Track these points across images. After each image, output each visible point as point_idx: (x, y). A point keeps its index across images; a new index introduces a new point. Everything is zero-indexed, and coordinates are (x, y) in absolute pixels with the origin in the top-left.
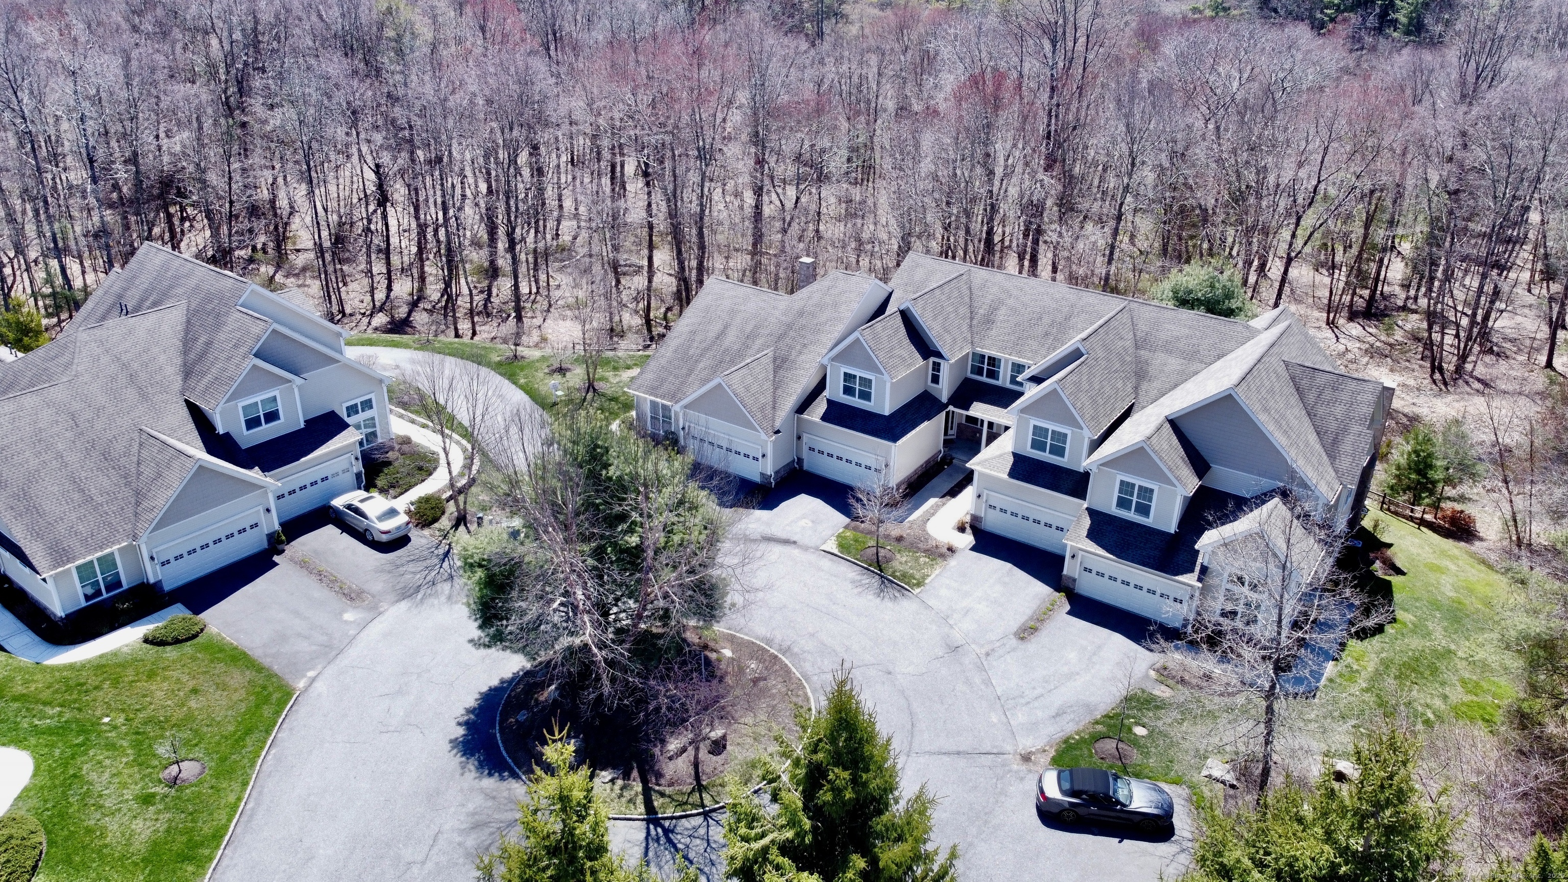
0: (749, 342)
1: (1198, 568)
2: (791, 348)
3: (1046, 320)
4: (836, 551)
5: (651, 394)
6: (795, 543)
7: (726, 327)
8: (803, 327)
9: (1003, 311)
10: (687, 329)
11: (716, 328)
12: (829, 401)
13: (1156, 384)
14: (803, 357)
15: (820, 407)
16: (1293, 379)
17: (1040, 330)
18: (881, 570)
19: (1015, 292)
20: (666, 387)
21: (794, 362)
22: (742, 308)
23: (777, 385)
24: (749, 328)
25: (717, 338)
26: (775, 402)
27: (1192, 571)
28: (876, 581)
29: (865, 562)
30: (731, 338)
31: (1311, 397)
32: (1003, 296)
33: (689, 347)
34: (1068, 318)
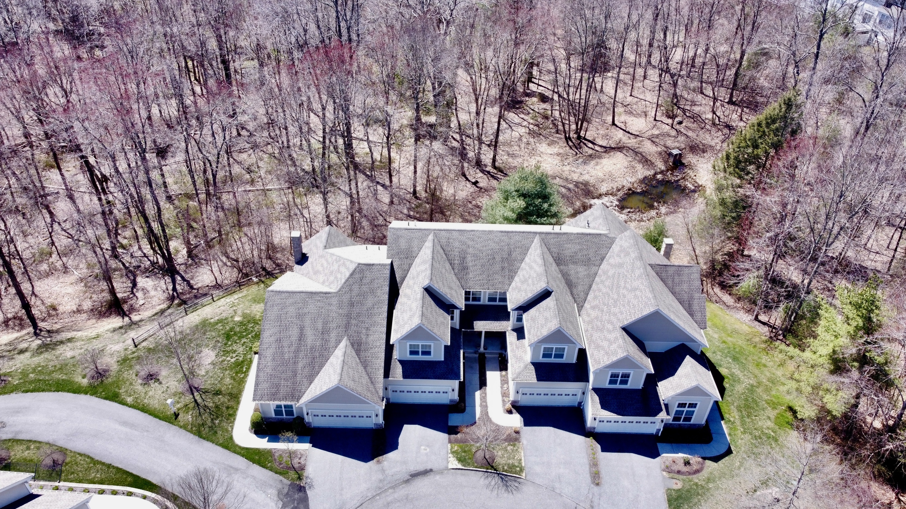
0: (326, 336)
1: (663, 407)
2: (359, 333)
3: (498, 258)
4: (460, 466)
5: (274, 400)
6: (431, 470)
7: (302, 329)
8: (359, 315)
9: (469, 258)
10: (272, 339)
11: (294, 332)
12: (400, 361)
13: (580, 288)
14: (371, 338)
15: (397, 370)
16: (657, 274)
17: (497, 267)
18: (495, 470)
19: (471, 243)
20: (283, 391)
21: (367, 343)
22: (306, 311)
23: (365, 364)
24: (320, 326)
25: (300, 340)
26: (370, 378)
27: (662, 410)
28: (497, 479)
29: (483, 468)
30: (310, 338)
31: (670, 282)
32: (464, 247)
33: (283, 354)
34: (510, 254)
